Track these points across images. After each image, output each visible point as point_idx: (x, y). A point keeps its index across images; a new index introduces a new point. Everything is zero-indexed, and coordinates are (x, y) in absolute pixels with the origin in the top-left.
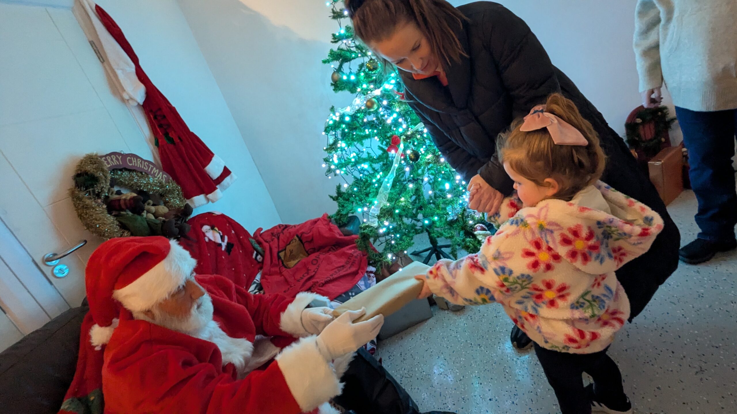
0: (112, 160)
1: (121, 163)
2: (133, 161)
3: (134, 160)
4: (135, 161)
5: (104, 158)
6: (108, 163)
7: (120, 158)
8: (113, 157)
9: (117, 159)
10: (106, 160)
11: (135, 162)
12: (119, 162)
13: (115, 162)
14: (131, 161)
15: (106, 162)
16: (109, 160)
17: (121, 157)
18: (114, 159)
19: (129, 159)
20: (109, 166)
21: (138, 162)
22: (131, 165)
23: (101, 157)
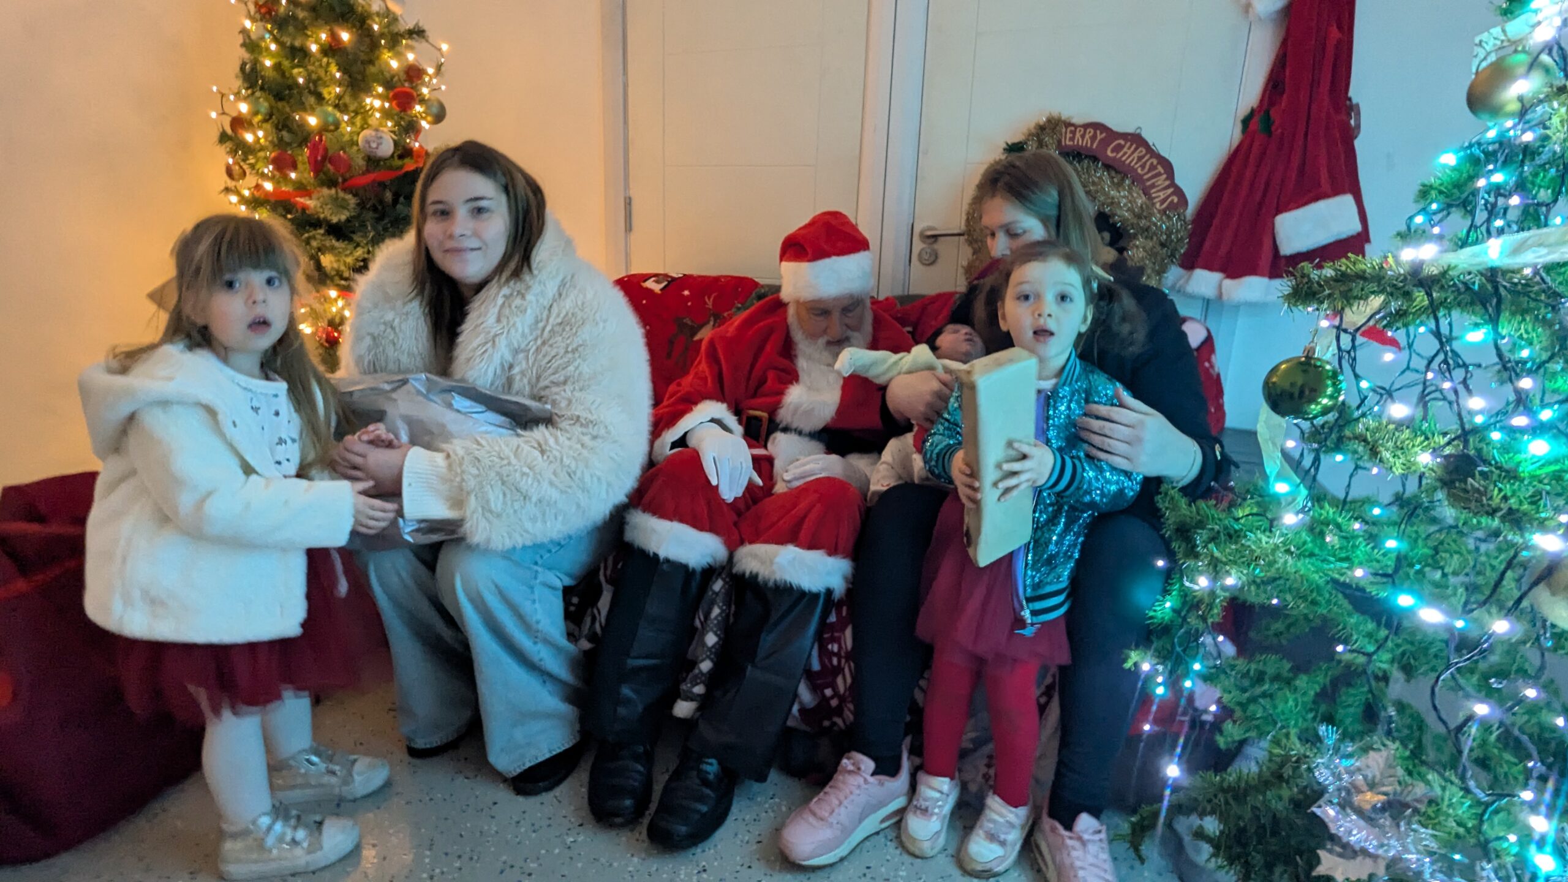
0: (1083, 136)
1: (1094, 147)
2: (1125, 149)
3: (1130, 147)
4: (1129, 152)
5: (1074, 129)
6: (1072, 139)
7: (1099, 137)
8: (1090, 132)
9: (1093, 138)
10: (1074, 133)
11: (1125, 153)
12: (1092, 144)
13: (1083, 141)
14: (1118, 149)
15: (1071, 136)
16: (1078, 135)
17: (1104, 135)
18: (1087, 136)
19: (1119, 144)
20: (1071, 143)
21: (1137, 154)
22: (1112, 155)
23: (1068, 124)
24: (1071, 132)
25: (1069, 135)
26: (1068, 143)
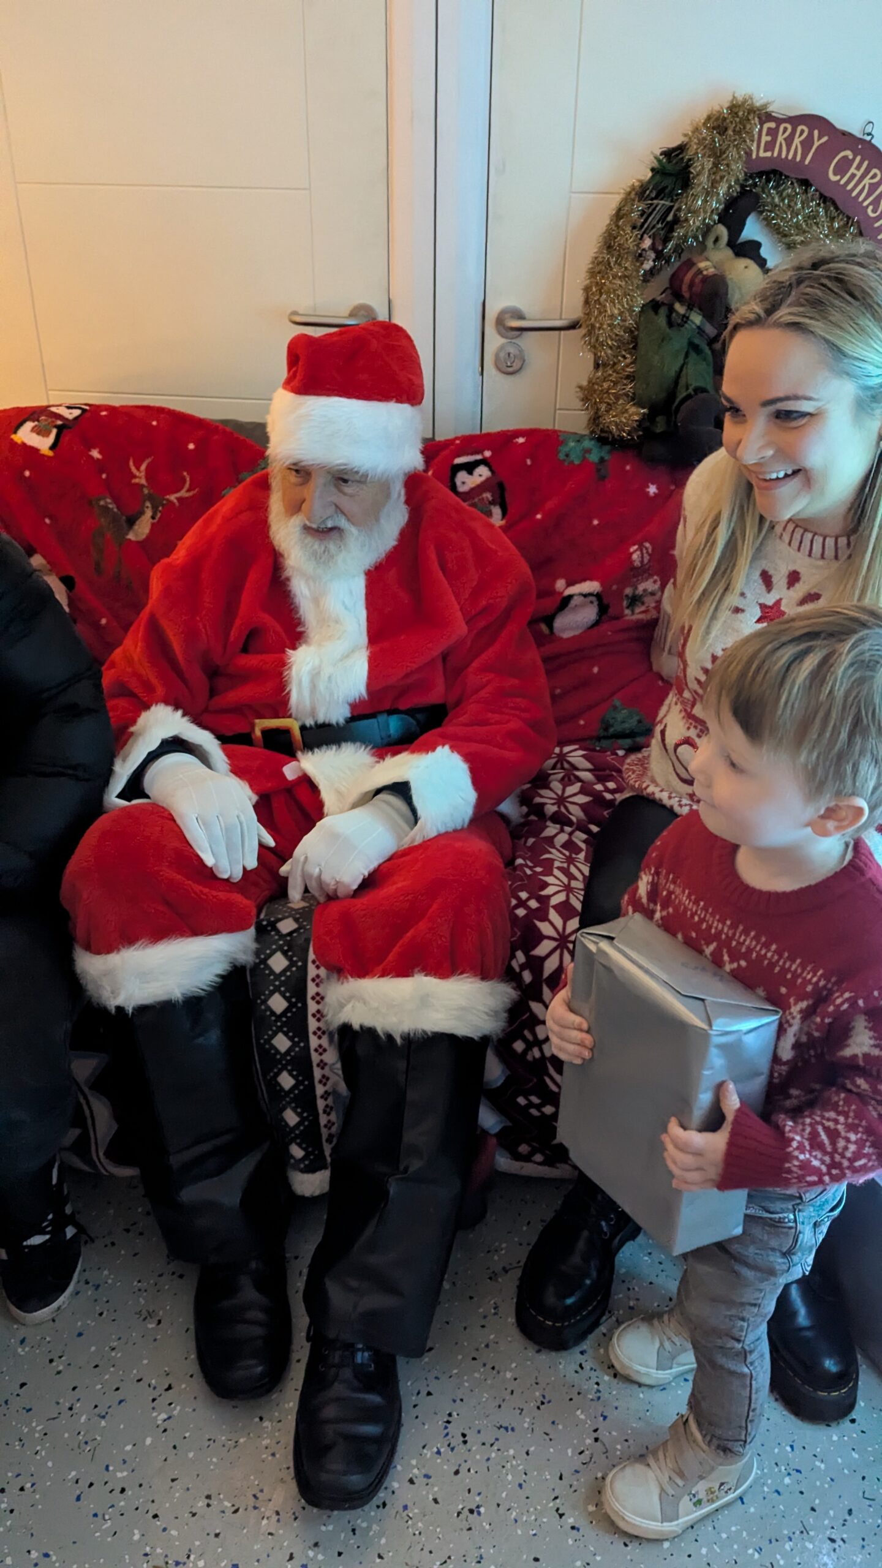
0: (789, 141)
1: (807, 162)
2: (852, 170)
3: (858, 168)
4: (859, 174)
5: (773, 125)
6: (770, 146)
7: (816, 144)
8: (802, 132)
9: (807, 144)
10: (773, 133)
11: (853, 176)
12: (804, 157)
13: (789, 150)
14: (843, 167)
15: (769, 138)
16: (780, 138)
17: (825, 139)
18: (797, 141)
19: (845, 157)
20: (769, 154)
21: (867, 181)
22: (833, 178)
23: (765, 118)
24: (770, 132)
25: (765, 138)
26: (762, 154)
